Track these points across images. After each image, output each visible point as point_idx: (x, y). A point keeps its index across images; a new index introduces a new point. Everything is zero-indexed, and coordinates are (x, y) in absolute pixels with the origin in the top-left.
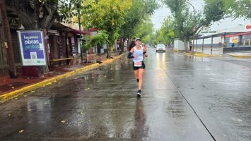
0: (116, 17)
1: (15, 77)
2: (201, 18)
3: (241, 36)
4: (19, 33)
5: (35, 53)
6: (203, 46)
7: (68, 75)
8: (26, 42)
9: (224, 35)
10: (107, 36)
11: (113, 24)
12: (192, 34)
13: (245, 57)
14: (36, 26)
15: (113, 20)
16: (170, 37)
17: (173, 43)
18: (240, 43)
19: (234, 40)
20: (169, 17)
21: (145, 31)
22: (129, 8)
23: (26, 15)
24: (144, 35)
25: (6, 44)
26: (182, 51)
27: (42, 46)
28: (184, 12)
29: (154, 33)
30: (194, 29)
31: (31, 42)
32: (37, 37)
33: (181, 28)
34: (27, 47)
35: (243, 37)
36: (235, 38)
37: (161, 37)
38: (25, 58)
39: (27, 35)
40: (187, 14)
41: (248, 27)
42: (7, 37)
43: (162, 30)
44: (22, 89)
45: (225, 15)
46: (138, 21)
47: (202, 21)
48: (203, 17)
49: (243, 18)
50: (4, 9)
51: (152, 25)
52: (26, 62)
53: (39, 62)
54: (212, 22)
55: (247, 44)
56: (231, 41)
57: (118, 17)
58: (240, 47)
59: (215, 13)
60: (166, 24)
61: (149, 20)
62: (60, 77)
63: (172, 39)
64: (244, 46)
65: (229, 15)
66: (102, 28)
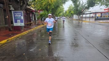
0: (50, 5)
1: (11, 31)
2: (86, 6)
3: (101, 14)
4: (13, 12)
5: (19, 21)
6: (86, 18)
7: (32, 30)
8: (15, 16)
9: (96, 13)
10: (47, 13)
11: (49, 8)
12: (82, 13)
13: (104, 22)
14: (20, 9)
15: (48, 6)
16: (72, 14)
17: (73, 16)
18: (101, 16)
19: (98, 15)
20: (71, 5)
21: (61, 11)
22: (55, 1)
23: (15, 4)
24: (60, 12)
25: (7, 16)
26: (77, 20)
27: (22, 18)
28: (78, 3)
29: (64, 12)
30: (83, 11)
31: (18, 16)
32: (20, 14)
33: (77, 10)
34: (16, 18)
35: (103, 14)
36: (99, 14)
37: (67, 13)
38: (15, 23)
39: (16, 13)
40: (80, 4)
41: (105, 10)
42: (8, 13)
43: (68, 11)
44: (16, 36)
45: (96, 5)
46: (59, 6)
47: (86, 7)
48: (86, 5)
49: (104, 6)
50: (7, 2)
51: (64, 8)
52: (15, 24)
53: (21, 24)
54: (90, 8)
55: (104, 17)
56: (97, 16)
57: (51, 5)
58: (101, 18)
59: (91, 4)
60: (70, 8)
61: (63, 6)
62: (29, 31)
63: (72, 15)
64: (103, 18)
65: (98, 4)
66: (44, 10)
